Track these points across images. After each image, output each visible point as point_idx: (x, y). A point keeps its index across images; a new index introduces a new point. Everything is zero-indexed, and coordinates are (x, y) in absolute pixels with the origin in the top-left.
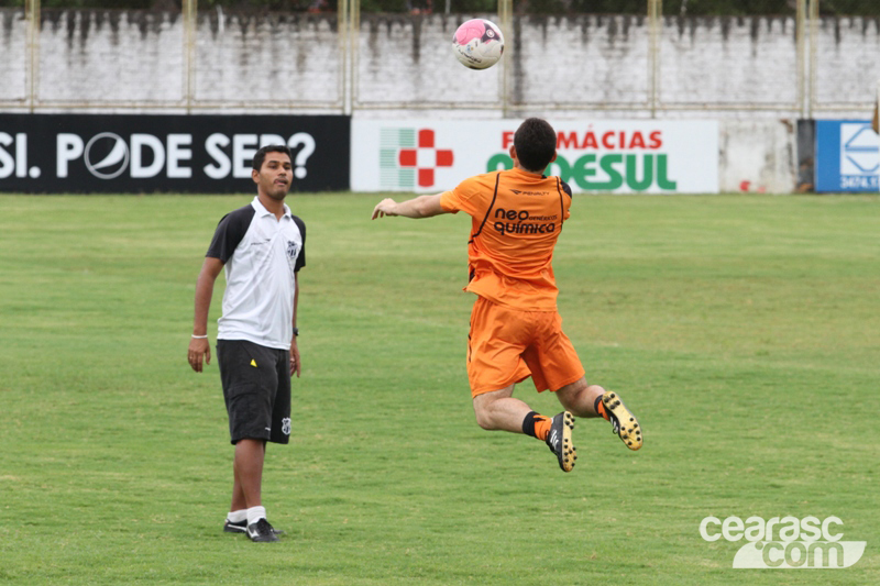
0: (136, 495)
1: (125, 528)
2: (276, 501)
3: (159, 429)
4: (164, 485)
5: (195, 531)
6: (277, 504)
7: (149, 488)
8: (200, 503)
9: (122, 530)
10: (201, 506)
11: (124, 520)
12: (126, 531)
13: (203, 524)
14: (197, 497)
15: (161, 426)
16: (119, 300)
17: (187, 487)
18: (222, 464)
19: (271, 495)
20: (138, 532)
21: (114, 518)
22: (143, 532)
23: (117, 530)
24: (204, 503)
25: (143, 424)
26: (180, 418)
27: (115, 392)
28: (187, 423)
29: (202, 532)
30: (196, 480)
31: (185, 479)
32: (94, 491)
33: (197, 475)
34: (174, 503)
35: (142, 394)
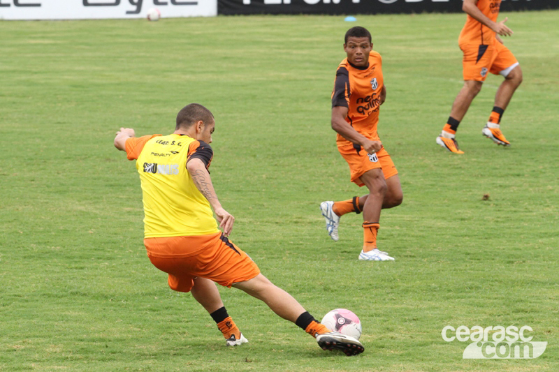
0: (419, 231)
1: (413, 254)
2: (521, 234)
3: (434, 183)
4: (440, 223)
5: (463, 256)
6: (522, 236)
7: (430, 226)
8: (466, 236)
9: (410, 256)
10: (467, 238)
11: (412, 249)
12: (414, 256)
13: (469, 252)
14: (464, 232)
15: (435, 181)
16: (401, 91)
17: (456, 224)
18: (480, 208)
19: (517, 230)
20: (423, 258)
21: (405, 247)
22: (427, 257)
23: (407, 256)
24: (469, 236)
25: (422, 180)
26: (449, 175)
27: (401, 157)
28: (454, 178)
29: (469, 257)
30: (462, 219)
31: (455, 219)
32: (390, 228)
33: (463, 216)
34: (448, 237)
35: (420, 158)
